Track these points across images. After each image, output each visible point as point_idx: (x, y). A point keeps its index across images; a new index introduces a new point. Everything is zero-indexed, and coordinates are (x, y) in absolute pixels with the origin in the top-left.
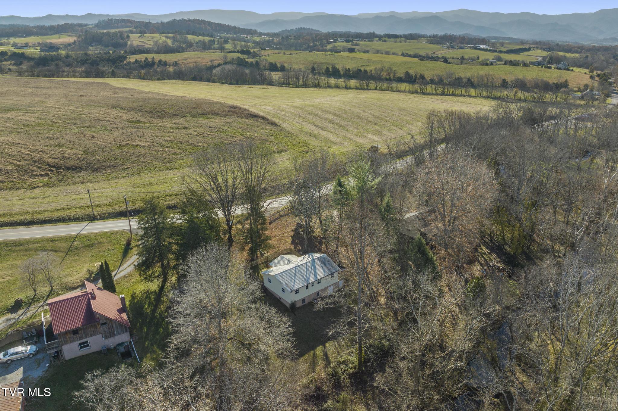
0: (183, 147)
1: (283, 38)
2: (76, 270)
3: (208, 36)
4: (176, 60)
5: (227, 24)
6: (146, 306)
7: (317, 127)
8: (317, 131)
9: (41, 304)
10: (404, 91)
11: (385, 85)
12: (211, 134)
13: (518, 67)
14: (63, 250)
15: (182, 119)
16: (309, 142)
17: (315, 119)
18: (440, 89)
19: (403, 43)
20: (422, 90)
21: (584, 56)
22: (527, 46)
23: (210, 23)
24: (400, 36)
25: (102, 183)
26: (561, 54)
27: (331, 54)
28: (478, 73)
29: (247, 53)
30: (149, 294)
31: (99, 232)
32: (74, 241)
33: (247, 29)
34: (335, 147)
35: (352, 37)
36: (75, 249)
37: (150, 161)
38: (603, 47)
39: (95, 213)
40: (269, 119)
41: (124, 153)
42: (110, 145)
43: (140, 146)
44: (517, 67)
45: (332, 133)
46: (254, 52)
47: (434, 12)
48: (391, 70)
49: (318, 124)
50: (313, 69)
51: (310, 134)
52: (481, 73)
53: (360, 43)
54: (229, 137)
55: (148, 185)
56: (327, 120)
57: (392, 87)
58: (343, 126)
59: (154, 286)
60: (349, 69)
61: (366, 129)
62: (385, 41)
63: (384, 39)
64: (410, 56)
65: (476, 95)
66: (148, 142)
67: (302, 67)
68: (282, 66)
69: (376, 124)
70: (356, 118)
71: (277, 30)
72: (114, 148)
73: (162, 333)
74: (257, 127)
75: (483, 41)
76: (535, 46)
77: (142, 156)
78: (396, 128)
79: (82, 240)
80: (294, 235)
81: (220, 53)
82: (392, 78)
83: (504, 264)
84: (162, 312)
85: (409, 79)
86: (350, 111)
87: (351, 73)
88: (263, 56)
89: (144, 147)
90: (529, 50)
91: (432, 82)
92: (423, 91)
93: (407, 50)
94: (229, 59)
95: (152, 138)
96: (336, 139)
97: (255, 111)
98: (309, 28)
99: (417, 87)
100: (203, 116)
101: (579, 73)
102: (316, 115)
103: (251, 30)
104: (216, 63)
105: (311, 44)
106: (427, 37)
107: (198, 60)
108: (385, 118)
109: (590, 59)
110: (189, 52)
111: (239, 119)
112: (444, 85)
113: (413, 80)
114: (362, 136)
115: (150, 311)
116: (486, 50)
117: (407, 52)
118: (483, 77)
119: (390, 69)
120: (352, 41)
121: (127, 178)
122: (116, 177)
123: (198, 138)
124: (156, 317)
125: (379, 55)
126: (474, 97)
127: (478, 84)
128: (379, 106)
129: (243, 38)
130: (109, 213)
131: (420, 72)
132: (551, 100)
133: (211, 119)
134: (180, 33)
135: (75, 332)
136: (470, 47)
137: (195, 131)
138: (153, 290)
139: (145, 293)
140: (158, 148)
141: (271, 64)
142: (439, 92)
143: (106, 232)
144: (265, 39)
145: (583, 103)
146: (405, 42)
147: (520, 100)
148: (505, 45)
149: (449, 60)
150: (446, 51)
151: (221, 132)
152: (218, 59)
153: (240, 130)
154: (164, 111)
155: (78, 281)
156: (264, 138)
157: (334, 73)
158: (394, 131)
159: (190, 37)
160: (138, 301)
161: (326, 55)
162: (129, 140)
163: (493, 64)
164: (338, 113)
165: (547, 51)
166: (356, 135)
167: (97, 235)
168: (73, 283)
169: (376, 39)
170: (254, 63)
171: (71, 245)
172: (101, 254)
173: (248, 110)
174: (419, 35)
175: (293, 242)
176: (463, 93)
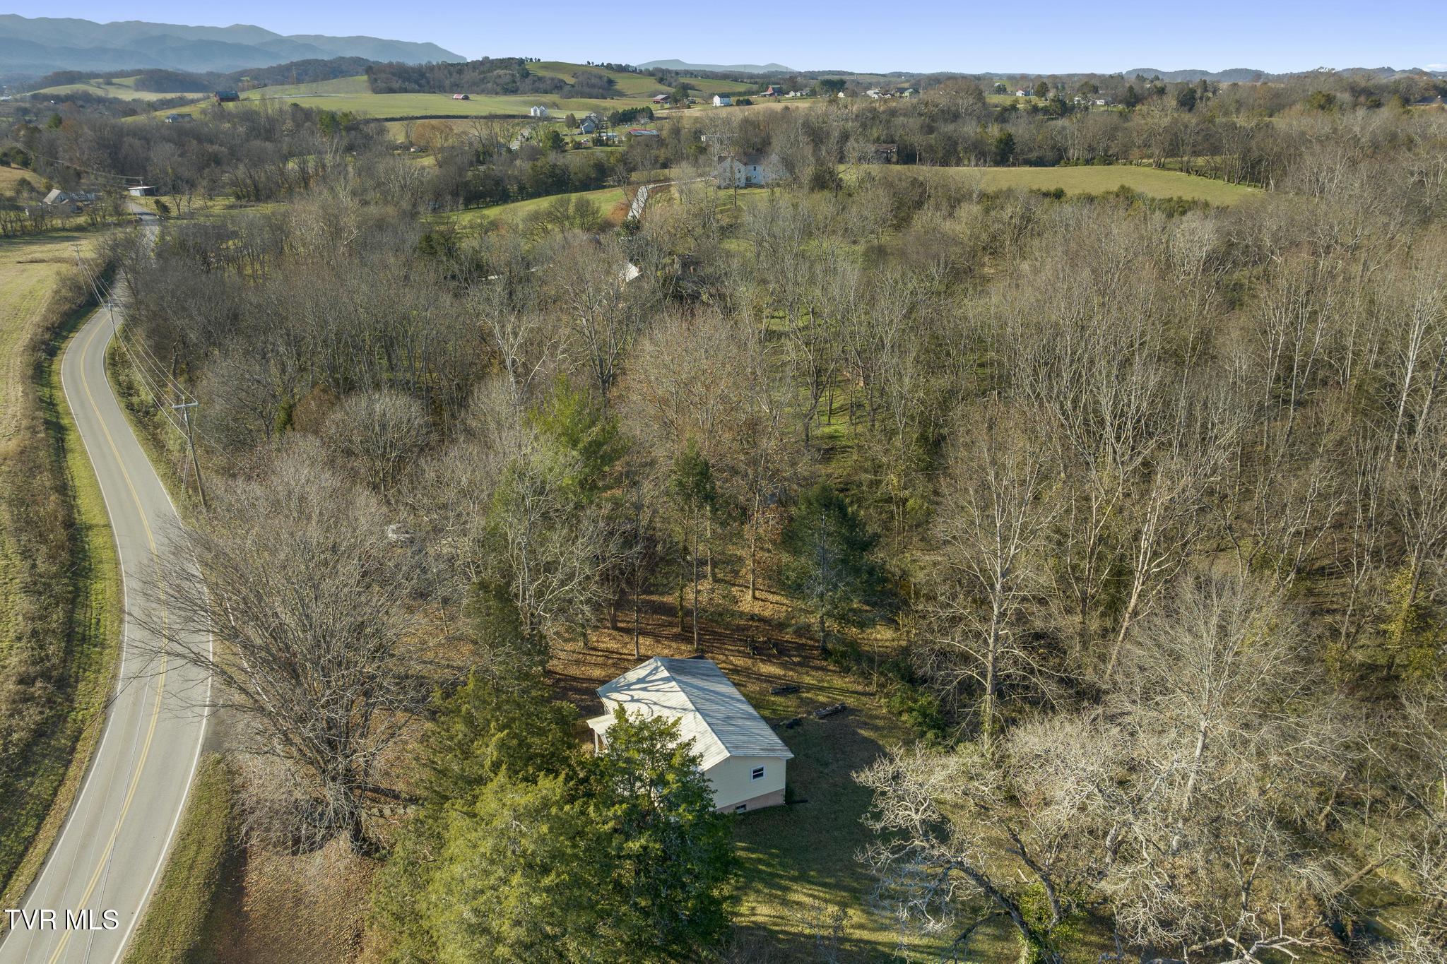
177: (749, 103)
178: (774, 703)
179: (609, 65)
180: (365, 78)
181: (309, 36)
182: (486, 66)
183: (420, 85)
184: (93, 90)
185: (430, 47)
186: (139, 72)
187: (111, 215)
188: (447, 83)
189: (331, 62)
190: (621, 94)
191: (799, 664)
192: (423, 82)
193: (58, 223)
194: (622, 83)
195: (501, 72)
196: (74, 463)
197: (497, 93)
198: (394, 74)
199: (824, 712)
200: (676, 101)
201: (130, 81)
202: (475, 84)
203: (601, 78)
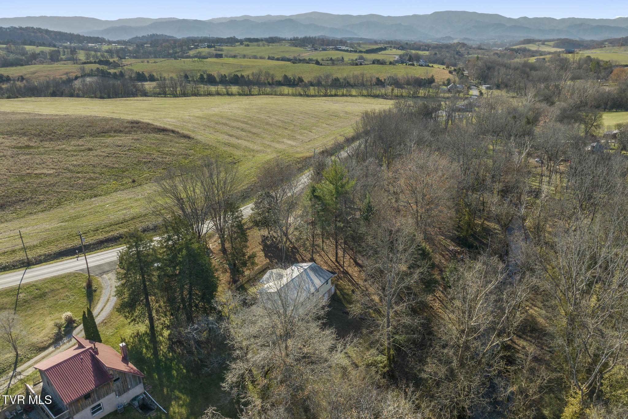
0: (98, 170)
1: (137, 46)
2: (38, 326)
3: (50, 45)
4: (21, 74)
5: (68, 32)
6: (144, 350)
7: (231, 136)
8: (233, 140)
9: (11, 374)
10: (288, 95)
11: (268, 90)
12: (124, 153)
13: (386, 66)
14: (8, 306)
15: (81, 140)
16: (232, 152)
17: (226, 129)
18: (323, 91)
19: (266, 47)
20: (305, 92)
21: (433, 53)
22: (382, 46)
23: (47, 31)
24: (262, 40)
25: (16, 222)
26: (413, 52)
27: (199, 60)
28: (353, 73)
29: (107, 63)
30: (141, 336)
31: (46, 279)
32: (18, 294)
33: (94, 37)
34: (259, 155)
35: (212, 42)
36: (25, 302)
37: (66, 191)
38: (445, 45)
39: (30, 257)
40: (179, 132)
41: (28, 184)
42: (5, 177)
43: (46, 175)
44: (384, 66)
45: (249, 141)
46: (114, 61)
47: (288, 15)
48: (269, 74)
49: (231, 133)
50: (186, 77)
51: (228, 145)
52: (356, 73)
53: (224, 48)
54: (145, 155)
55: (77, 217)
56: (238, 128)
57: (275, 91)
58: (256, 134)
59: (143, 328)
60: (225, 75)
61: (280, 135)
62: (248, 45)
63: (245, 43)
64: (278, 59)
65: (357, 94)
66: (52, 169)
67: (174, 76)
68: (150, 75)
69: (286, 129)
70: (264, 124)
71: (126, 38)
72: (12, 180)
73: (177, 376)
74: (171, 141)
75: (342, 42)
76: (389, 45)
77: (54, 185)
78: (305, 131)
79: (28, 290)
80: (264, 248)
81: (72, 64)
82: (271, 82)
83: (460, 247)
84: (165, 353)
85: (288, 82)
86: (255, 118)
87: (227, 79)
88: (125, 66)
89: (50, 175)
90: (385, 49)
91: (312, 84)
92: (307, 93)
93: (272, 54)
94: (87, 71)
95: (55, 164)
96: (256, 147)
97: (158, 124)
98: (163, 35)
99: (299, 90)
100: (103, 134)
101: (438, 69)
102: (225, 124)
103: (98, 38)
104: (73, 75)
105: (171, 51)
106: (288, 40)
107: (49, 73)
108: (292, 122)
109: (438, 56)
110: (35, 64)
111: (146, 134)
112: (326, 87)
113: (292, 83)
114: (279, 142)
115: (152, 355)
116: (347, 51)
117: (273, 55)
118: (358, 77)
119: (267, 74)
120: (214, 47)
121: (46, 213)
122: (31, 213)
123: (111, 159)
124: (161, 360)
125: (246, 59)
126: (355, 96)
127: (355, 84)
128: (281, 111)
129: (91, 47)
130: (45, 255)
131: (297, 76)
132: (425, 94)
133: (115, 136)
134: (15, 43)
135: (87, 396)
136: (332, 48)
137: (103, 152)
138: (143, 332)
139: (135, 336)
140: (69, 175)
141: (138, 74)
142: (322, 94)
143: (55, 277)
144: (117, 48)
145: (450, 95)
146: (269, 46)
147: (397, 96)
148: (362, 46)
149: (321, 62)
150: (310, 53)
151: (133, 150)
152: (75, 70)
153: (154, 146)
154: (55, 133)
155: (47, 338)
156: (184, 153)
157: (211, 80)
158: (305, 134)
159: (28, 48)
160: (132, 347)
161: (194, 62)
162: (28, 169)
163: (362, 63)
164: (245, 120)
165: (401, 50)
166: (273, 141)
167: (46, 282)
168: (42, 342)
169: (237, 44)
170: (118, 73)
171: (17, 299)
172: (60, 302)
173: (152, 124)
174: (280, 38)
175: (266, 256)
176: (344, 93)
184: (532, 47)
186: (559, 39)
201: (552, 43)
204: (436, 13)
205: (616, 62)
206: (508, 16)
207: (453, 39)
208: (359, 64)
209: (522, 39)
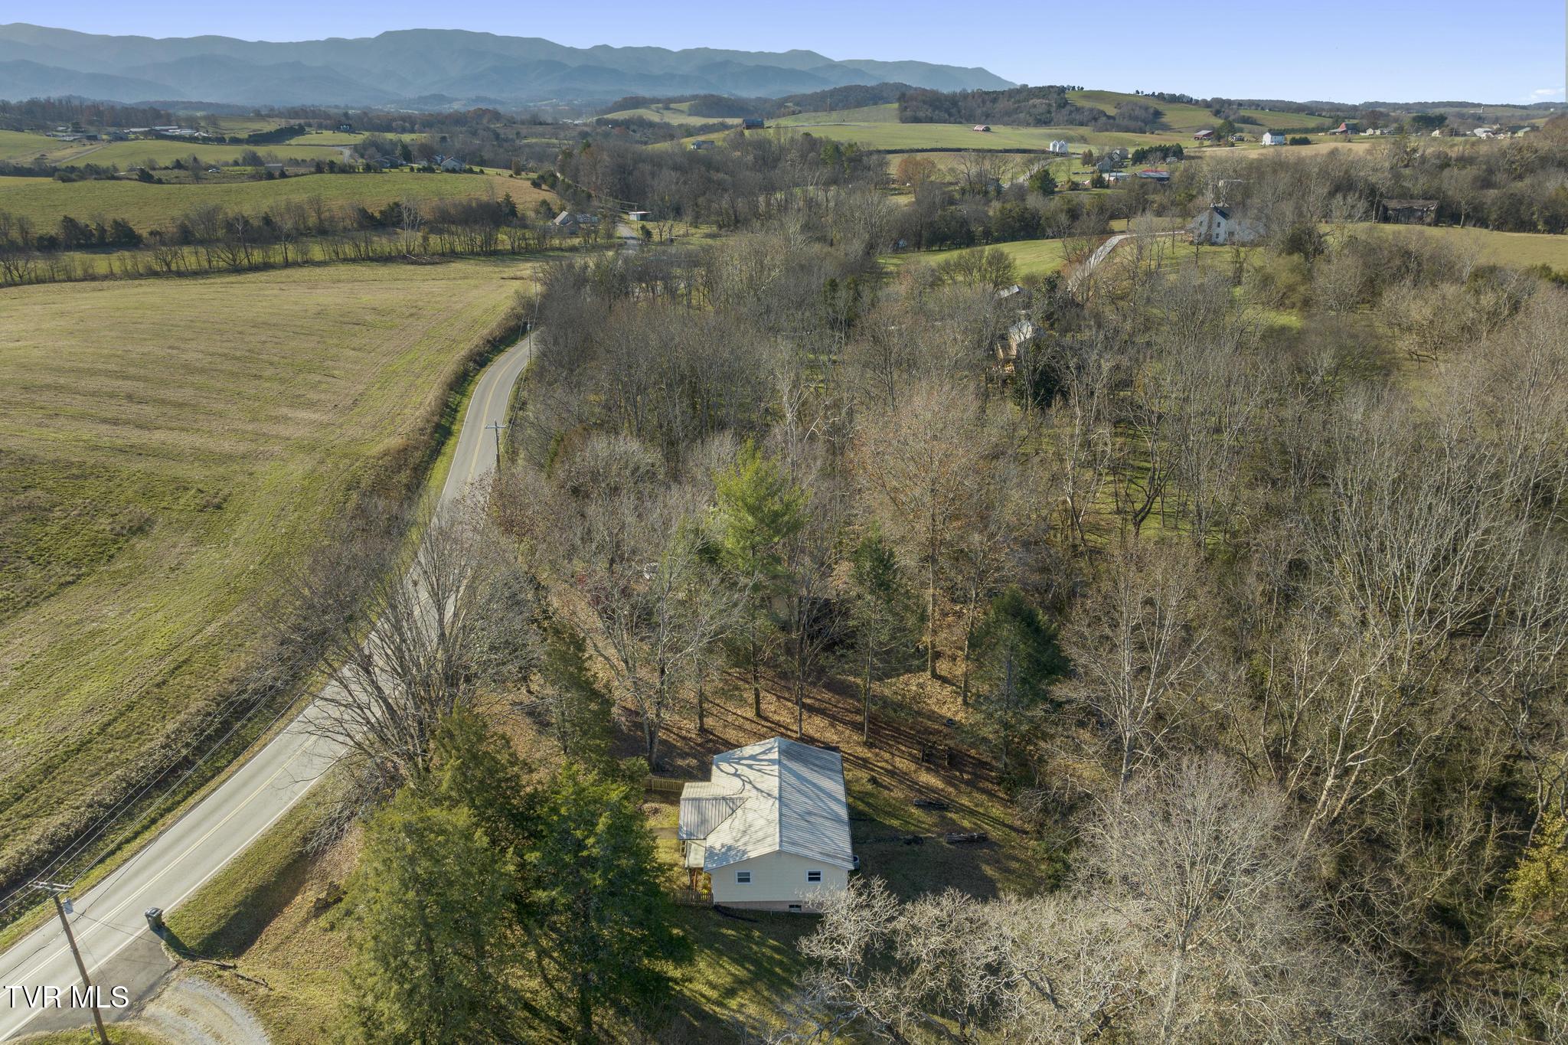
13: (353, 175)
16: (170, 473)
18: (224, 256)
20: (168, 265)
22: (284, 123)
34: (262, 468)
45: (184, 430)
61: (257, 398)
75: (156, 115)
78: (317, 378)
82: (20, 241)
90: (300, 131)
92: (174, 267)
96: (226, 446)
101: (499, 177)
112: (230, 241)
114: (275, 420)
116: (194, 139)
127: (297, 230)
136: (145, 134)
142: (226, 265)
147: (443, 254)
150: (81, 148)
165: (346, 131)
166: (257, 419)
176: (290, 259)
177: (1305, 142)
178: (911, 815)
179: (1161, 95)
180: (896, 105)
181: (859, 62)
182: (1024, 93)
183: (950, 115)
184: (651, 115)
185: (980, 72)
186: (695, 97)
187: (603, 238)
188: (979, 111)
189: (873, 88)
190: (1166, 128)
191: (968, 783)
192: (954, 111)
193: (556, 242)
194: (1170, 116)
195: (1037, 101)
196: (440, 464)
197: (1028, 125)
198: (924, 102)
199: (955, 836)
200: (1219, 138)
201: (684, 106)
202: (1008, 114)
203: (1147, 109)
204: (388, 36)
205: (869, 144)
206: (567, 43)
207: (451, 101)
208: (277, 174)
209: (618, 98)
